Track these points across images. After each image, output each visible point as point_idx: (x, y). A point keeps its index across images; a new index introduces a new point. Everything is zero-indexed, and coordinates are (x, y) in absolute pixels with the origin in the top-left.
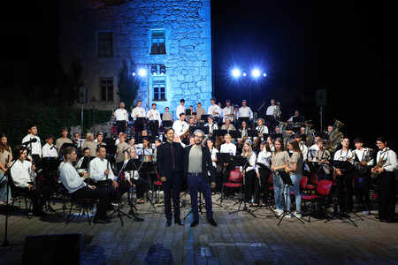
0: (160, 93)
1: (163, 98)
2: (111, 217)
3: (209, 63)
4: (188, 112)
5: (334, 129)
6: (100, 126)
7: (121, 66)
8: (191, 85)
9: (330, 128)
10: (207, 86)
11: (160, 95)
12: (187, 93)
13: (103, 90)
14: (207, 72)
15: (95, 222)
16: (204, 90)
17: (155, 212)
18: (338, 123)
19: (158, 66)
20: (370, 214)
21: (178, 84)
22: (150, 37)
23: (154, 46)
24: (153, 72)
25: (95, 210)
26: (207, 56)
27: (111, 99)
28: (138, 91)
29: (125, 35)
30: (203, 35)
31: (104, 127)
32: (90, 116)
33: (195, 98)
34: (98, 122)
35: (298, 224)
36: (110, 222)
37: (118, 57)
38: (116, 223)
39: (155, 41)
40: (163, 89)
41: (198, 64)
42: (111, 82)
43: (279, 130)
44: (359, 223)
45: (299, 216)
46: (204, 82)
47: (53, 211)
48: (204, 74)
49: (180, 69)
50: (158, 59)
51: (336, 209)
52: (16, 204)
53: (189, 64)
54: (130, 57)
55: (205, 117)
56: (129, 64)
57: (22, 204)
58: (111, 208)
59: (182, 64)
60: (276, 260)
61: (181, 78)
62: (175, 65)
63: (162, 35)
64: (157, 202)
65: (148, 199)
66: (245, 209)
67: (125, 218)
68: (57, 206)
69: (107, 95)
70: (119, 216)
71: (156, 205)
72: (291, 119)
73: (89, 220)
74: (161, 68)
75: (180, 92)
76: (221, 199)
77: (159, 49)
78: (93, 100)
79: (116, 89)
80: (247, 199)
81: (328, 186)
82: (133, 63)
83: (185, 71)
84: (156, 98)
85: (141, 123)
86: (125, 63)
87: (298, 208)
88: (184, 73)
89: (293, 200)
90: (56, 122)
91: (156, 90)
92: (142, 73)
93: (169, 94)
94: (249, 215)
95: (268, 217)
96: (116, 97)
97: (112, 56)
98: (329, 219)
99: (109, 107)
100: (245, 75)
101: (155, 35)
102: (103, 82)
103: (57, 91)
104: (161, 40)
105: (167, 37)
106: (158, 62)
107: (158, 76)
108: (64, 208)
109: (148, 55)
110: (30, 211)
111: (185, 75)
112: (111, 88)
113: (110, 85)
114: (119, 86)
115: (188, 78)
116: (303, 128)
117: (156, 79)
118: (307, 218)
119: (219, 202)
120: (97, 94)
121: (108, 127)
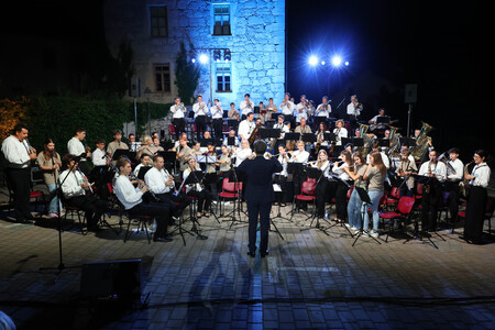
0: (224, 82)
1: (228, 89)
2: (172, 234)
3: (282, 48)
4: (256, 110)
5: (421, 133)
6: (156, 122)
7: (179, 49)
8: (261, 74)
9: (417, 132)
10: (278, 76)
11: (224, 85)
12: (256, 83)
13: (158, 78)
14: (279, 58)
15: (155, 240)
16: (275, 80)
17: (219, 228)
18: (426, 126)
19: (222, 51)
20: (453, 233)
21: (245, 73)
22: (212, 13)
23: (217, 24)
24: (216, 58)
25: (154, 226)
26: (280, 39)
27: (168, 89)
28: (200, 80)
29: (182, 10)
30: (275, 12)
31: (161, 123)
32: (144, 110)
33: (265, 89)
34: (154, 118)
35: (374, 245)
36: (171, 240)
37: (175, 38)
38: (177, 241)
39: (218, 18)
40: (228, 79)
41: (269, 48)
42: (167, 68)
43: (359, 133)
44: (440, 244)
45: (375, 235)
46: (276, 71)
47: (109, 226)
48: (276, 60)
49: (248, 54)
50: (221, 41)
51: (417, 227)
52: (69, 217)
53: (259, 48)
54: (189, 38)
55: (275, 116)
56: (188, 48)
57: (76, 217)
58: (172, 223)
59: (250, 48)
60: (348, 288)
61: (249, 65)
62: (242, 50)
63: (226, 11)
64: (221, 216)
65: (212, 212)
66: (318, 226)
67: (187, 235)
68: (113, 220)
69: (162, 85)
70: (181, 233)
71: (220, 220)
72: (374, 119)
73: (148, 237)
74: (226, 53)
75: (247, 82)
76: (293, 213)
77: (223, 29)
78: (148, 91)
79: (173, 78)
80: (320, 214)
81: (409, 203)
82: (192, 46)
83: (254, 57)
84: (220, 89)
85: (203, 122)
86: (182, 45)
87: (375, 227)
88: (253, 58)
89: (371, 216)
90: (106, 118)
91: (220, 79)
92: (203, 59)
93: (234, 85)
94: (322, 234)
95: (342, 235)
96: (174, 87)
97: (167, 36)
98: (409, 238)
99: (166, 100)
100: (323, 63)
101: (218, 12)
102: (158, 69)
103: (105, 79)
104: (226, 18)
105: (232, 13)
106: (222, 45)
107: (222, 63)
108: (121, 223)
109: (210, 36)
110: (84, 225)
111: (253, 62)
112: (167, 76)
113: (166, 72)
114: (177, 74)
115: (257, 66)
116: (387, 132)
117: (219, 66)
118: (384, 237)
119: (289, 216)
120: (150, 83)
121: (165, 123)
